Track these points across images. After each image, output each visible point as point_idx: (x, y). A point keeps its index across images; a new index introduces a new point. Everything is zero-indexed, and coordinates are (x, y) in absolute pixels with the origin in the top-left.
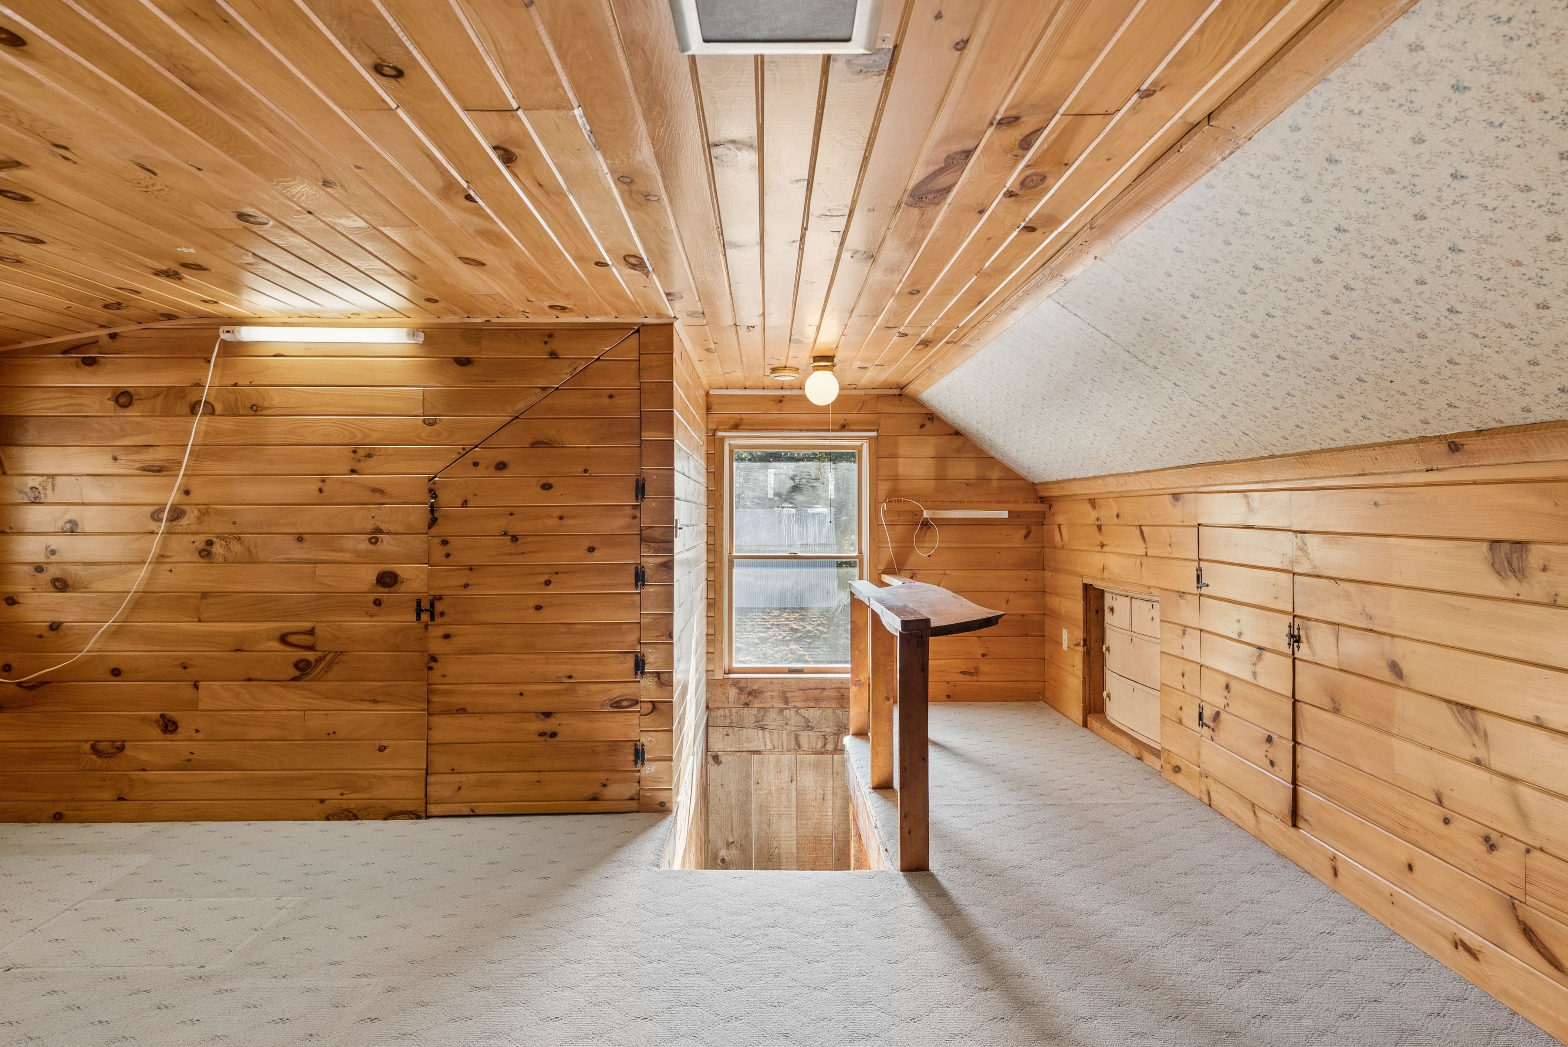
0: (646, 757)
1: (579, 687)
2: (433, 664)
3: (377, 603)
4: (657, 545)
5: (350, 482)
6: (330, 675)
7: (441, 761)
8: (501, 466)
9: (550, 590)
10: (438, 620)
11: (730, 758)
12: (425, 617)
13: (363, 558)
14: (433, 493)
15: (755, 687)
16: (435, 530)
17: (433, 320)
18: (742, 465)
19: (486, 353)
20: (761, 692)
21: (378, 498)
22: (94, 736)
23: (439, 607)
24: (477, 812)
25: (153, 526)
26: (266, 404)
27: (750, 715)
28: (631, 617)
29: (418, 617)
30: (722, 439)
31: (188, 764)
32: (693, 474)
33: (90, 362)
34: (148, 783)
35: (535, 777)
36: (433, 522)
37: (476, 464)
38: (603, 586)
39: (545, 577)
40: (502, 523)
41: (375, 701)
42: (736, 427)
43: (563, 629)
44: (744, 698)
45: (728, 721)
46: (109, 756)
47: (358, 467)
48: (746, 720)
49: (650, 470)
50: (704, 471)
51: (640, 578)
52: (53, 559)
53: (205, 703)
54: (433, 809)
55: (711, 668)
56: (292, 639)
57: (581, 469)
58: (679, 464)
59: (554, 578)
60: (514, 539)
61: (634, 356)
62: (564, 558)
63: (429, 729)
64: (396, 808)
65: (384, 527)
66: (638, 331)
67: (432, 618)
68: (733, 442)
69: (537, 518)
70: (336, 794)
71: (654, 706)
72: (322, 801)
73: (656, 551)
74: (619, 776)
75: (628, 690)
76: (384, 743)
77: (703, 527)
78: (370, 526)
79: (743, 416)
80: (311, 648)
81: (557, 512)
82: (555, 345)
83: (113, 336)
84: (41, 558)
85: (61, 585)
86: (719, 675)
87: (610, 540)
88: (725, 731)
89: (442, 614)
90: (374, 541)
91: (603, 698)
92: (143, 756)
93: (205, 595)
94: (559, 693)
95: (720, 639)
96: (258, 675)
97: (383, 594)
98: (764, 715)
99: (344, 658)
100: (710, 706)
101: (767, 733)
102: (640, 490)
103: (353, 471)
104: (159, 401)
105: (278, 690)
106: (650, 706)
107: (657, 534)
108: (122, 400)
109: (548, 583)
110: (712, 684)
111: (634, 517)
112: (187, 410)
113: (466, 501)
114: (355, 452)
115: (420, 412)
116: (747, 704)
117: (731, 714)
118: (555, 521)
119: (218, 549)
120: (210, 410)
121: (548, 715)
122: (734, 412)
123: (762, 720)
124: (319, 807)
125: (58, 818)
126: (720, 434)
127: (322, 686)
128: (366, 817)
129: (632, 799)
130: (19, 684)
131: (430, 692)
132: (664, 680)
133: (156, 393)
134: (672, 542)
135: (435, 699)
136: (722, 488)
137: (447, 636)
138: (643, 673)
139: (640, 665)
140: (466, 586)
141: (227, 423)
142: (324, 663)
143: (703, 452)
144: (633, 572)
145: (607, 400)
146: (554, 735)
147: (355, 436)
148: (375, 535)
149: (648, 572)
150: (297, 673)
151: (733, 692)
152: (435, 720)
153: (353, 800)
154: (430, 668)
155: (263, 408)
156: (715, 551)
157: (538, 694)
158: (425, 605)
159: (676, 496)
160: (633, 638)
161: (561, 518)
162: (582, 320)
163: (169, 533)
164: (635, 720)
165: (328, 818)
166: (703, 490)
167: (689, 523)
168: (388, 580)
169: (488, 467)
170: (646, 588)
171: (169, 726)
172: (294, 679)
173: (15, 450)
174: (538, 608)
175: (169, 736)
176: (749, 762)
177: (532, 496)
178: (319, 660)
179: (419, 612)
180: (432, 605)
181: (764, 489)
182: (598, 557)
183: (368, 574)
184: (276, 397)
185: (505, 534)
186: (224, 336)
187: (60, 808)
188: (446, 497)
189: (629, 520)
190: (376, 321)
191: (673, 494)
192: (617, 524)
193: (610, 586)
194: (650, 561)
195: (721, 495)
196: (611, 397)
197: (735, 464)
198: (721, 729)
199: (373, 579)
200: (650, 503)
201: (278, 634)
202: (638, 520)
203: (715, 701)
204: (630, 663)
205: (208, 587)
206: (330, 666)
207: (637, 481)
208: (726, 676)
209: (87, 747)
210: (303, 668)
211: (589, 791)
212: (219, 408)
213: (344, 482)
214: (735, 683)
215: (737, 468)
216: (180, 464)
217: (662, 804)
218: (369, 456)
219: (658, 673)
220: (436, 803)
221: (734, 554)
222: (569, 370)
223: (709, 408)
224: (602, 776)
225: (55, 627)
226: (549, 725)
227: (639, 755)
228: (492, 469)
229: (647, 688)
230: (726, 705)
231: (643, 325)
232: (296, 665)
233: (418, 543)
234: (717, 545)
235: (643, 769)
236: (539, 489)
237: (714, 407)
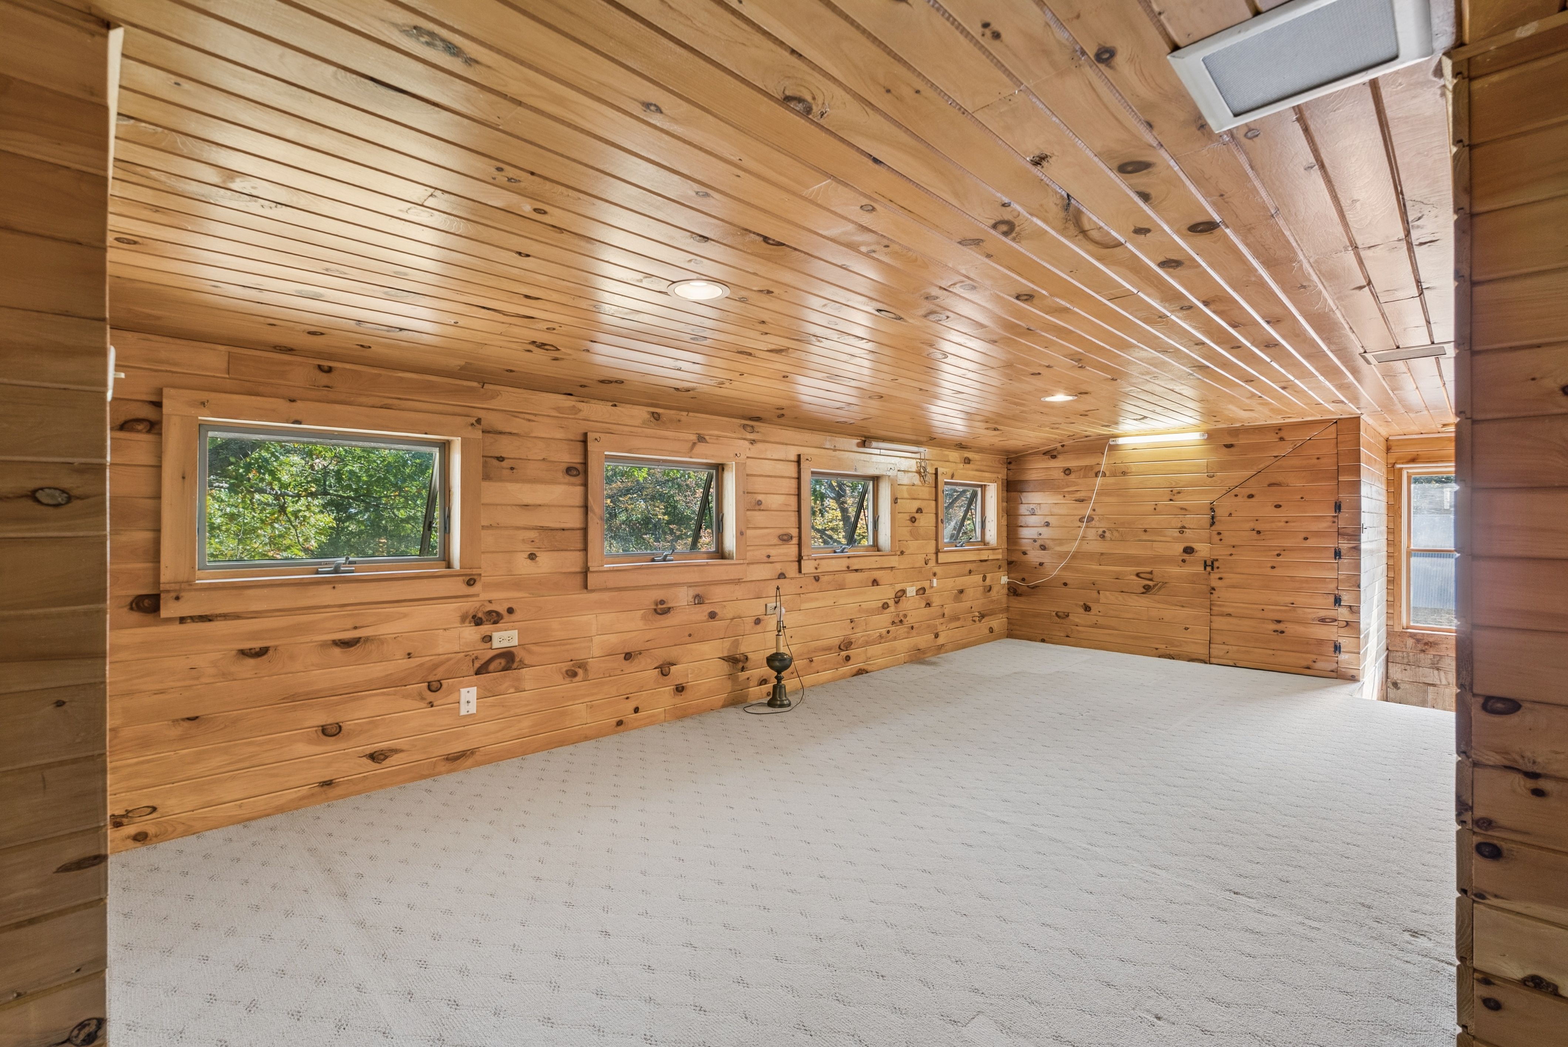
0: (1342, 650)
1: (1298, 609)
2: (1213, 591)
3: (1184, 561)
4: (1349, 537)
5: (1170, 505)
6: (1160, 593)
7: (1217, 638)
8: (1251, 496)
9: (1280, 559)
10: (1216, 570)
11: (1407, 686)
12: (1209, 569)
13: (1176, 540)
14: (1212, 510)
15: (1431, 640)
16: (1213, 528)
17: (1211, 427)
18: (1418, 485)
19: (1242, 440)
20: (1436, 644)
21: (1183, 512)
22: (1057, 610)
23: (1216, 564)
24: (1238, 665)
25: (1080, 524)
26: (1129, 471)
27: (1426, 658)
28: (1334, 575)
29: (1205, 569)
30: (1401, 469)
31: (1096, 626)
32: (1375, 496)
33: (1054, 457)
34: (1078, 631)
35: (1271, 652)
36: (1213, 524)
37: (1236, 496)
38: (1313, 558)
39: (1278, 552)
40: (1252, 525)
41: (1183, 606)
42: (1413, 460)
43: (1289, 579)
44: (1420, 646)
45: (1406, 661)
46: (1063, 618)
47: (1173, 498)
48: (1423, 661)
49: (1344, 497)
50: (1385, 492)
51: (1338, 554)
52: (1040, 537)
53: (1103, 600)
54: (1213, 660)
55: (1391, 623)
56: (1142, 575)
57: (1299, 497)
58: (1365, 490)
59: (1282, 553)
60: (1259, 532)
61: (1334, 436)
62: (1288, 543)
63: (1211, 622)
64: (1194, 657)
65: (1187, 526)
66: (1336, 422)
67: (1213, 569)
68: (1410, 471)
69: (1272, 522)
70: (1163, 646)
71: (1348, 624)
72: (1157, 649)
73: (1348, 540)
74: (1323, 658)
75: (1331, 614)
76: (1188, 626)
77: (1384, 528)
78: (1179, 525)
79: (1419, 453)
80: (1151, 580)
81: (1285, 519)
82: (1282, 434)
83: (1063, 446)
84: (1035, 537)
85: (1043, 548)
86: (1397, 629)
87: (1318, 534)
88: (1403, 667)
89: (1218, 568)
90: (1182, 532)
91: (1314, 616)
92: (1077, 620)
93: (1102, 554)
94: (1285, 611)
95: (1398, 604)
96: (1126, 590)
97: (1186, 557)
98: (1439, 660)
99: (1167, 585)
100: (1390, 648)
101: (1442, 673)
102: (1338, 507)
103: (1171, 500)
104: (1082, 472)
105: (1136, 597)
106: (1345, 623)
107: (1349, 531)
108: (1067, 472)
109: (1278, 555)
110: (1390, 634)
111: (1334, 522)
112: (1094, 475)
113: (1231, 514)
114: (1172, 491)
115: (1206, 471)
116: (1423, 651)
117: (1408, 656)
118: (1283, 524)
119: (1107, 534)
120: (1104, 475)
121: (1279, 622)
122: (1412, 450)
123: (1437, 664)
124: (1155, 651)
125: (1043, 641)
126: (1398, 466)
127: (1156, 597)
128: (1179, 659)
129: (1332, 671)
130: (1028, 586)
131: (1211, 605)
132: (1354, 610)
133: (1081, 468)
134: (1360, 535)
135: (1213, 608)
136: (1400, 502)
137: (1220, 579)
138: (1340, 605)
139: (1337, 601)
140: (1231, 555)
141: (1112, 480)
142: (1157, 587)
143: (1384, 479)
144: (1333, 551)
145: (1316, 461)
146: (1282, 632)
147: (1172, 484)
148: (1182, 529)
149: (1343, 552)
150: (1144, 591)
151: (1410, 642)
152: (1213, 618)
153: (1172, 650)
154: (1212, 593)
155: (1127, 473)
156: (1394, 545)
157: (1273, 610)
158: (1209, 563)
159: (1362, 510)
160: (1334, 586)
161: (1287, 522)
162: (1301, 420)
163: (1087, 527)
164: (1335, 629)
165: (1159, 657)
166: (1384, 505)
167: (1371, 526)
168: (1188, 550)
169: (1243, 497)
170: (1341, 561)
171: (1087, 608)
172: (1143, 593)
173: (1025, 494)
174: (1273, 567)
175: (1087, 613)
176: (1426, 692)
177: (1269, 511)
178: (1155, 586)
179: (1205, 566)
180: (1212, 563)
181: (1442, 502)
182: (1310, 543)
183: (1180, 548)
184: (1133, 468)
185: (1253, 530)
186: (1111, 443)
187: (1044, 637)
188: (1219, 512)
189: (1330, 524)
190: (1183, 430)
191: (1360, 509)
192: (1322, 526)
193: (1318, 558)
194: (1344, 545)
195: (1400, 508)
196: (1318, 458)
197: (1413, 486)
198: (1400, 665)
199: (1182, 550)
200: (1345, 514)
201: (1135, 573)
202: (1336, 524)
203: (1395, 645)
204: (1332, 599)
205: (1104, 551)
206: (1160, 588)
207: (1336, 503)
208: (1404, 630)
209: (1054, 614)
210: (1147, 589)
211: (1305, 664)
212: (1108, 474)
213: (1166, 505)
214: (1412, 636)
215: (1415, 488)
216: (1091, 498)
217: (1353, 676)
218: (1179, 493)
219: (1350, 606)
220: (1214, 657)
221: (1412, 547)
222: (1291, 446)
223: (1388, 449)
224: (1314, 657)
225: (1041, 564)
226: (1279, 627)
227: (1337, 648)
228: (1246, 498)
229: (1343, 613)
230: (1404, 649)
231: (1339, 419)
232: (1144, 587)
233: (1205, 534)
234: (1396, 541)
235: (1339, 656)
236: (1273, 508)
237: (1393, 448)
